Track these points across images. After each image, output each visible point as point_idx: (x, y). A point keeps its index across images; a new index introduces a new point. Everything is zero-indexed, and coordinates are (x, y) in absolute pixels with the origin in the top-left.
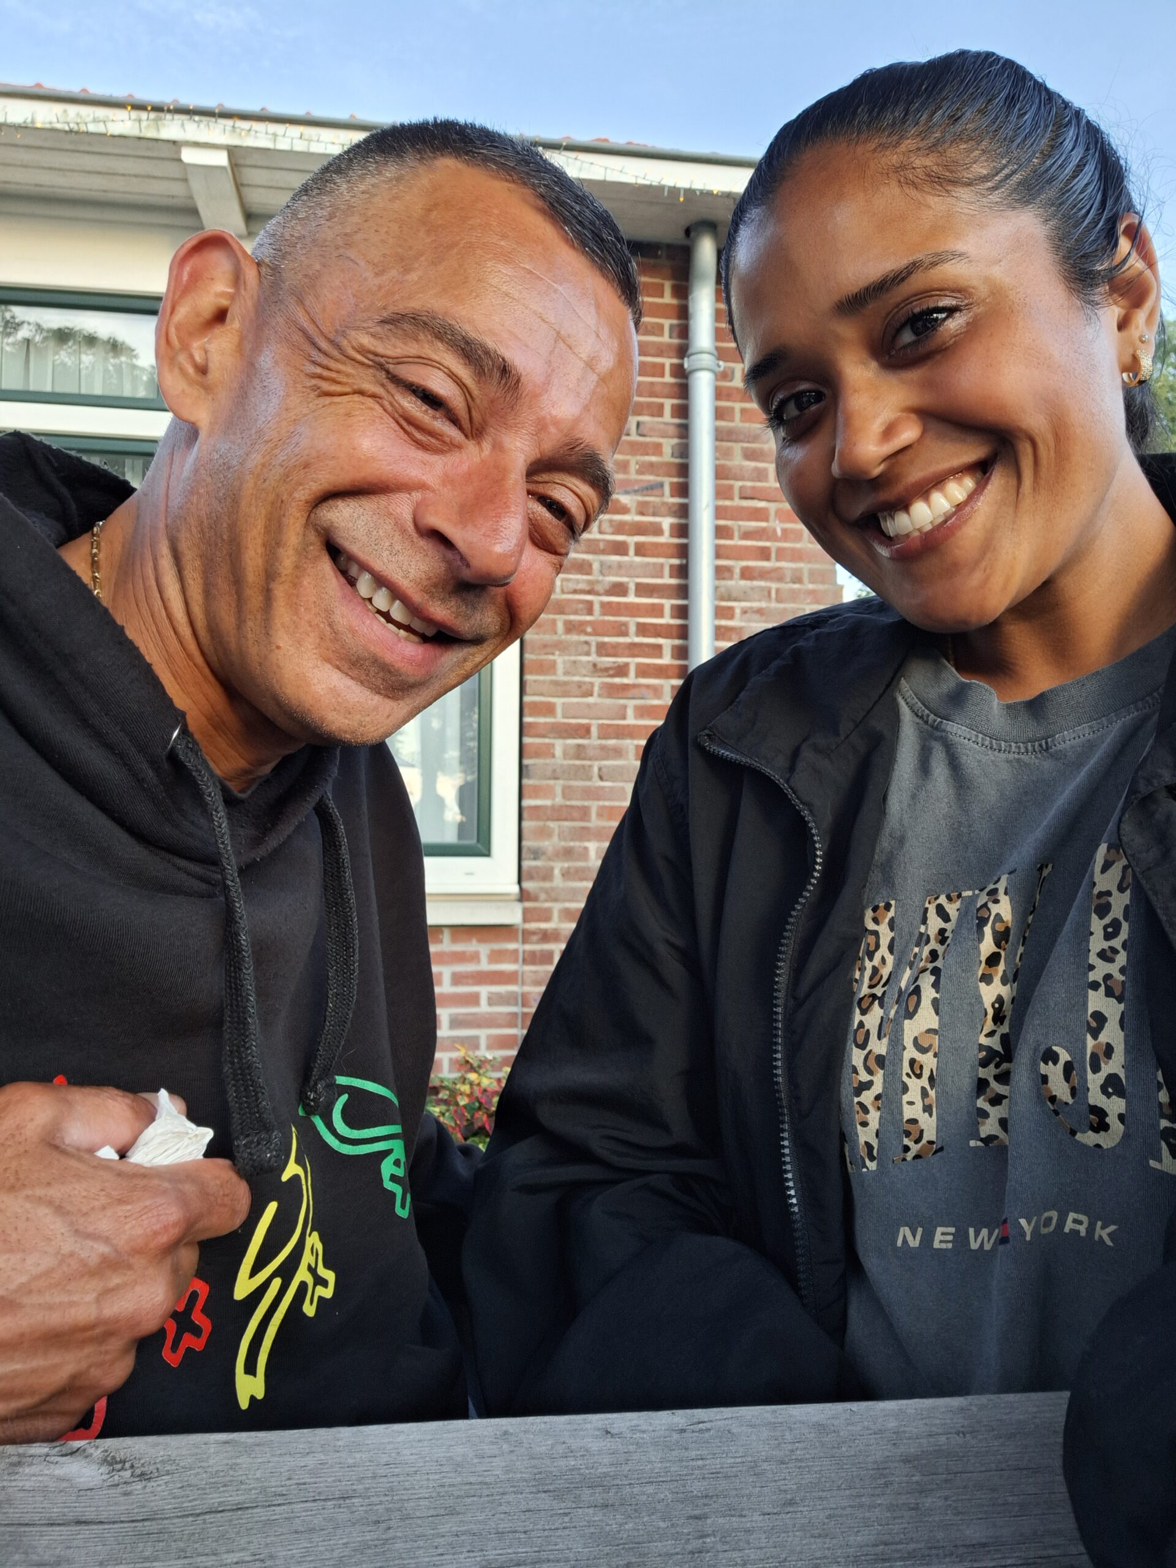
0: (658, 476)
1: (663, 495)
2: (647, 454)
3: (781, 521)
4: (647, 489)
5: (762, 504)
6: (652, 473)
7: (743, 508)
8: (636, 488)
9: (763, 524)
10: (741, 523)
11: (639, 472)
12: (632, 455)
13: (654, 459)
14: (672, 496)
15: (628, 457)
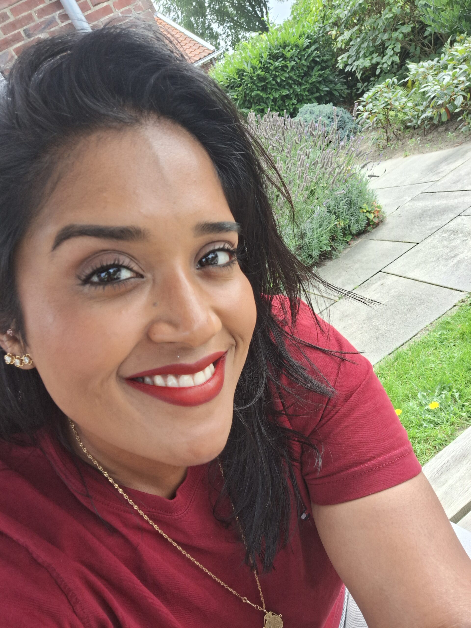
0: (49, 14)
1: (58, 24)
2: (37, 5)
3: (119, 9)
4: (49, 25)
5: (105, 4)
6: (46, 15)
7: (97, 11)
8: (43, 26)
9: (112, 15)
10: (102, 20)
11: (40, 17)
12: (31, 10)
13: (42, 6)
14: (62, 22)
15: (30, 11)
